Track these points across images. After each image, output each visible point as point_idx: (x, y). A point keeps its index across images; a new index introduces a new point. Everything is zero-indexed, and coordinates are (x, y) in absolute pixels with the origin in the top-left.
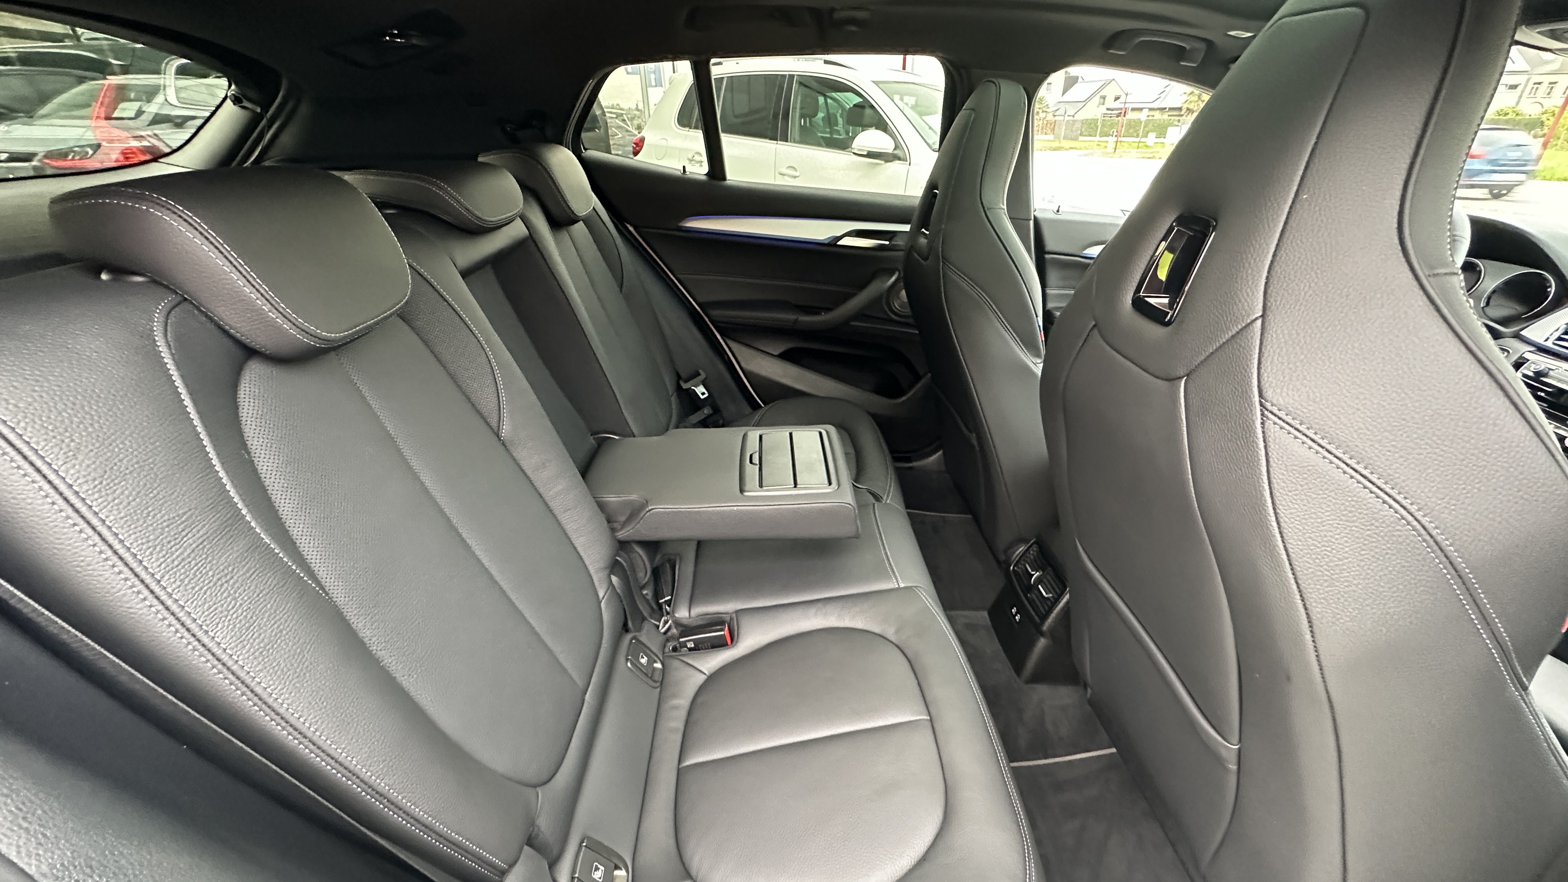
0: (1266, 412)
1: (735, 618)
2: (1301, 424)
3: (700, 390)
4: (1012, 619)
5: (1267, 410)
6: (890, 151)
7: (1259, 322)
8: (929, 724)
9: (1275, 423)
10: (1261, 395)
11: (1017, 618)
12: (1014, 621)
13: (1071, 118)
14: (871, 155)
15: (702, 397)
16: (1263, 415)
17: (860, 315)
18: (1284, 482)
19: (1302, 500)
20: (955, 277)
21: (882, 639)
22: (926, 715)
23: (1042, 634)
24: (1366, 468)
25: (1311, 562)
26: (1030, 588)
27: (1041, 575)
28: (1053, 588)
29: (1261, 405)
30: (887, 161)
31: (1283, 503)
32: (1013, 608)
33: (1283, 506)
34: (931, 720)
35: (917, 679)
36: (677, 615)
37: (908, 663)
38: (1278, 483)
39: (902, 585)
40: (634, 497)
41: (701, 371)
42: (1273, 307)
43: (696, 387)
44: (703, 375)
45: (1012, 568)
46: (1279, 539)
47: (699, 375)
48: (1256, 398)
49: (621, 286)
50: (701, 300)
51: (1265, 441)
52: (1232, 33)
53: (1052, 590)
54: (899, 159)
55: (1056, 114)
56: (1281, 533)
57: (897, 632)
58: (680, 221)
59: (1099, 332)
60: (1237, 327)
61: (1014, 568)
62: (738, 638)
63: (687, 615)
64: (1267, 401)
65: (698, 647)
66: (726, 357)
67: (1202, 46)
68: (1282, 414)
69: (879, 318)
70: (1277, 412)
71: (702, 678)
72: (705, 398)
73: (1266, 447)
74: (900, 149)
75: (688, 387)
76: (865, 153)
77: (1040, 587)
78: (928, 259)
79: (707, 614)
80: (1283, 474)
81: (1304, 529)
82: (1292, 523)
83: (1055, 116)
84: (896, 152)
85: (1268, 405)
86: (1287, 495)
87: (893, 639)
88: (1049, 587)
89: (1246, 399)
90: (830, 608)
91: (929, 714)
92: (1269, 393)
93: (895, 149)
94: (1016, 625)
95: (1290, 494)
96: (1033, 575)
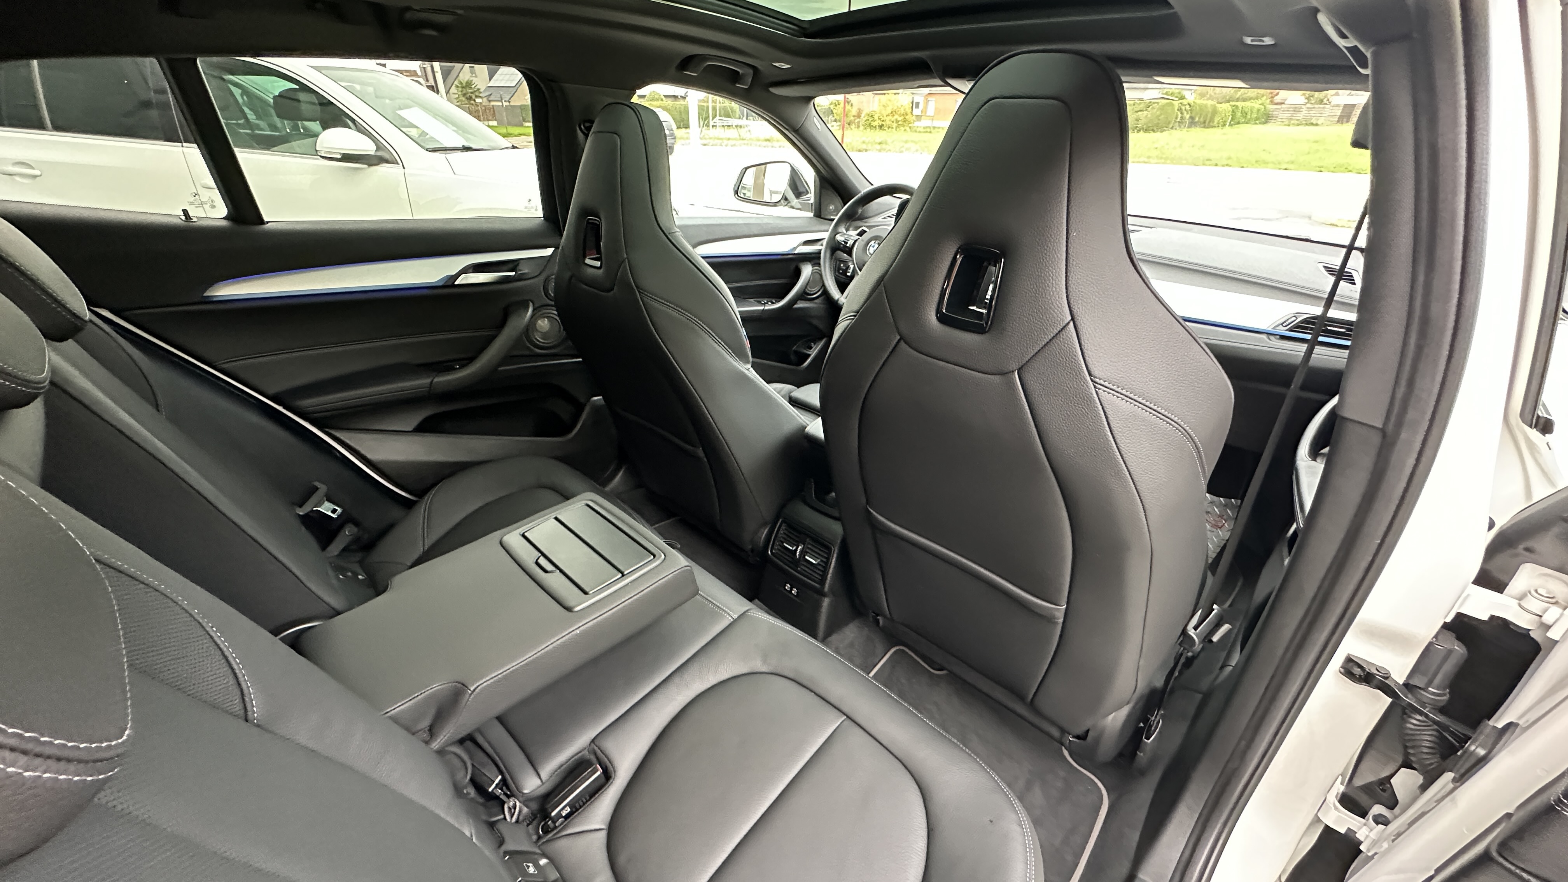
0: (1097, 385)
1: (596, 748)
2: (1118, 388)
3: (326, 508)
4: (790, 595)
5: (1098, 384)
6: (373, 153)
7: (1072, 324)
8: (848, 722)
9: (1104, 391)
10: (1090, 374)
11: (793, 592)
12: (792, 596)
13: (507, 104)
14: (347, 158)
15: (335, 516)
16: (1095, 387)
17: (508, 358)
18: (1120, 428)
19: (1131, 436)
20: (657, 305)
21: (752, 675)
22: (842, 717)
23: (824, 595)
24: (1155, 405)
25: (1143, 473)
26: (795, 563)
27: (803, 548)
28: (819, 554)
29: (1092, 381)
30: (370, 165)
31: (1122, 442)
32: (786, 586)
33: (1123, 443)
34: (848, 717)
35: (812, 691)
36: (525, 791)
37: (793, 682)
38: (1117, 430)
39: (735, 616)
40: (436, 687)
41: (317, 484)
42: (1079, 313)
43: (320, 507)
44: (323, 488)
45: (769, 552)
46: (1124, 465)
47: (317, 489)
48: (1088, 378)
49: (157, 407)
50: (271, 391)
51: (1101, 405)
52: (776, 64)
53: (819, 557)
54: (387, 162)
55: (490, 99)
56: (1124, 461)
57: (765, 661)
58: (205, 290)
59: (906, 343)
60: (1056, 329)
61: (771, 552)
62: (614, 768)
63: (539, 782)
64: (1095, 378)
65: (577, 808)
66: (338, 454)
67: (751, 71)
68: (1106, 384)
69: (522, 356)
70: (1103, 383)
71: (603, 835)
72: (339, 516)
73: (1103, 408)
74: (383, 150)
75: (309, 509)
76: (339, 156)
77: (807, 557)
78: (612, 289)
79: (562, 766)
80: (1118, 423)
81: (1136, 454)
82: (1130, 452)
83: (490, 101)
84: (379, 153)
85: (1097, 380)
86: (1123, 436)
87: (764, 669)
88: (817, 556)
89: (1081, 379)
90: (687, 675)
91: (845, 714)
92: (1095, 372)
93: (376, 150)
94: (796, 599)
95: (1125, 435)
96: (796, 550)
